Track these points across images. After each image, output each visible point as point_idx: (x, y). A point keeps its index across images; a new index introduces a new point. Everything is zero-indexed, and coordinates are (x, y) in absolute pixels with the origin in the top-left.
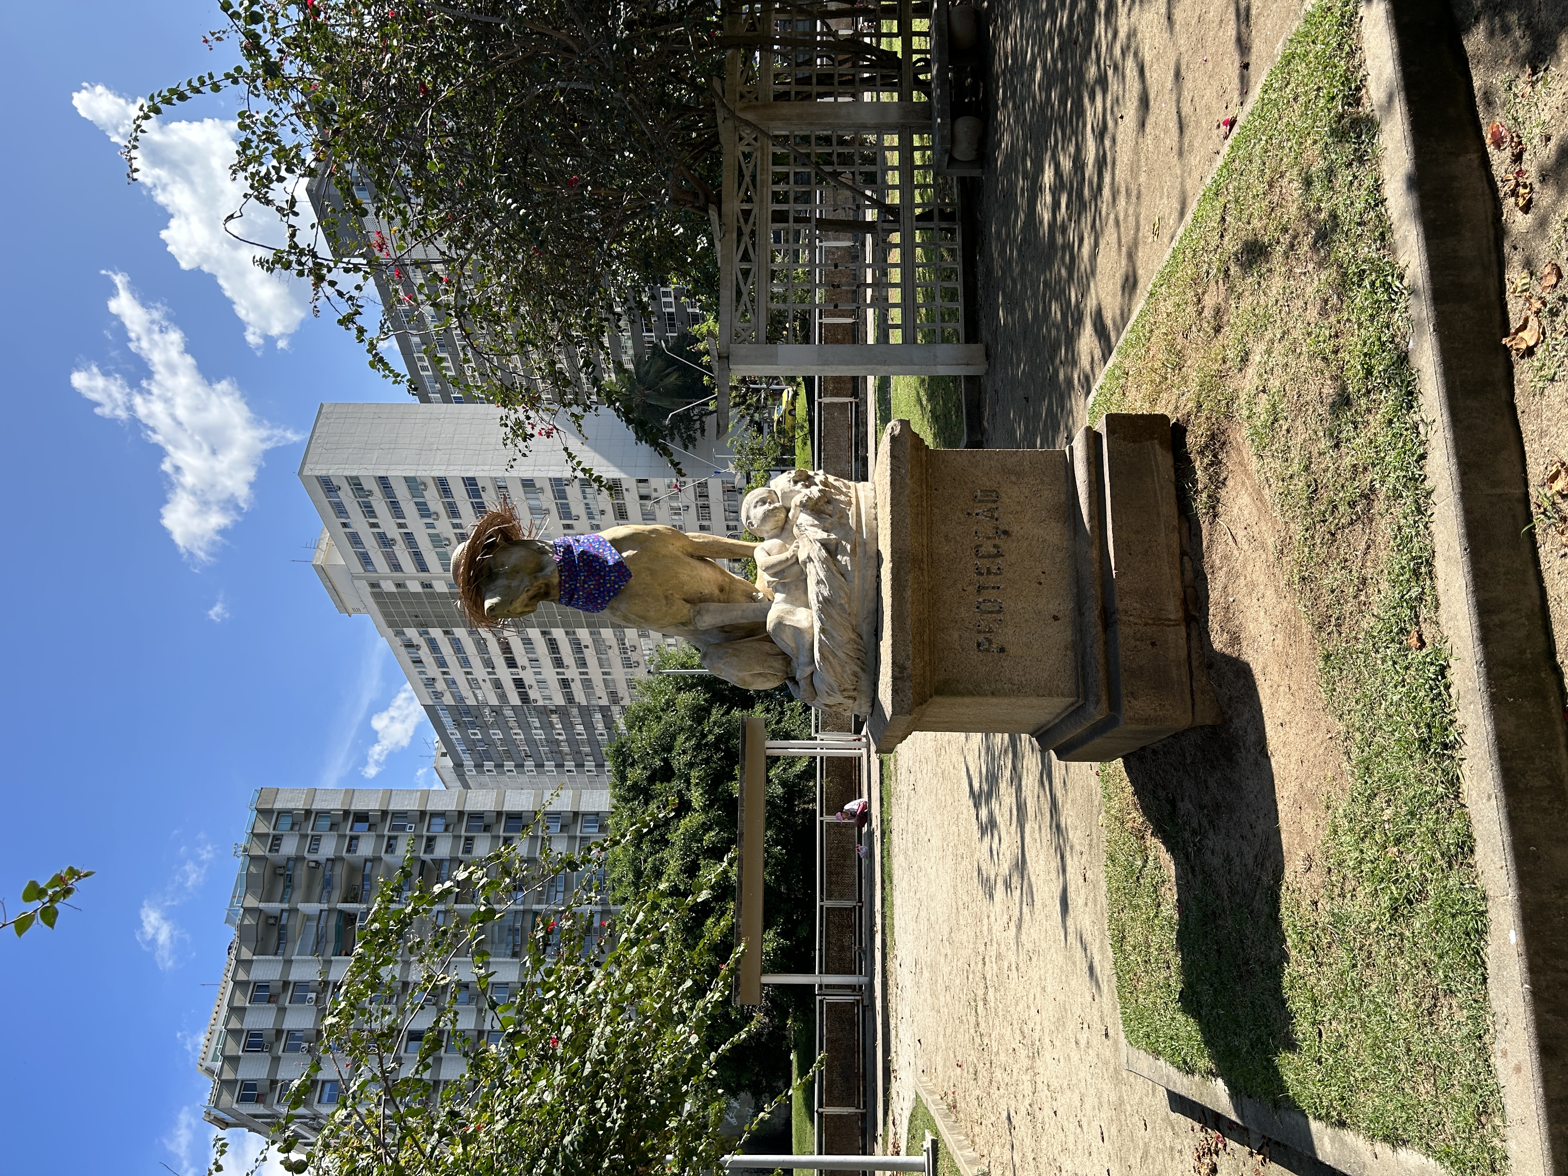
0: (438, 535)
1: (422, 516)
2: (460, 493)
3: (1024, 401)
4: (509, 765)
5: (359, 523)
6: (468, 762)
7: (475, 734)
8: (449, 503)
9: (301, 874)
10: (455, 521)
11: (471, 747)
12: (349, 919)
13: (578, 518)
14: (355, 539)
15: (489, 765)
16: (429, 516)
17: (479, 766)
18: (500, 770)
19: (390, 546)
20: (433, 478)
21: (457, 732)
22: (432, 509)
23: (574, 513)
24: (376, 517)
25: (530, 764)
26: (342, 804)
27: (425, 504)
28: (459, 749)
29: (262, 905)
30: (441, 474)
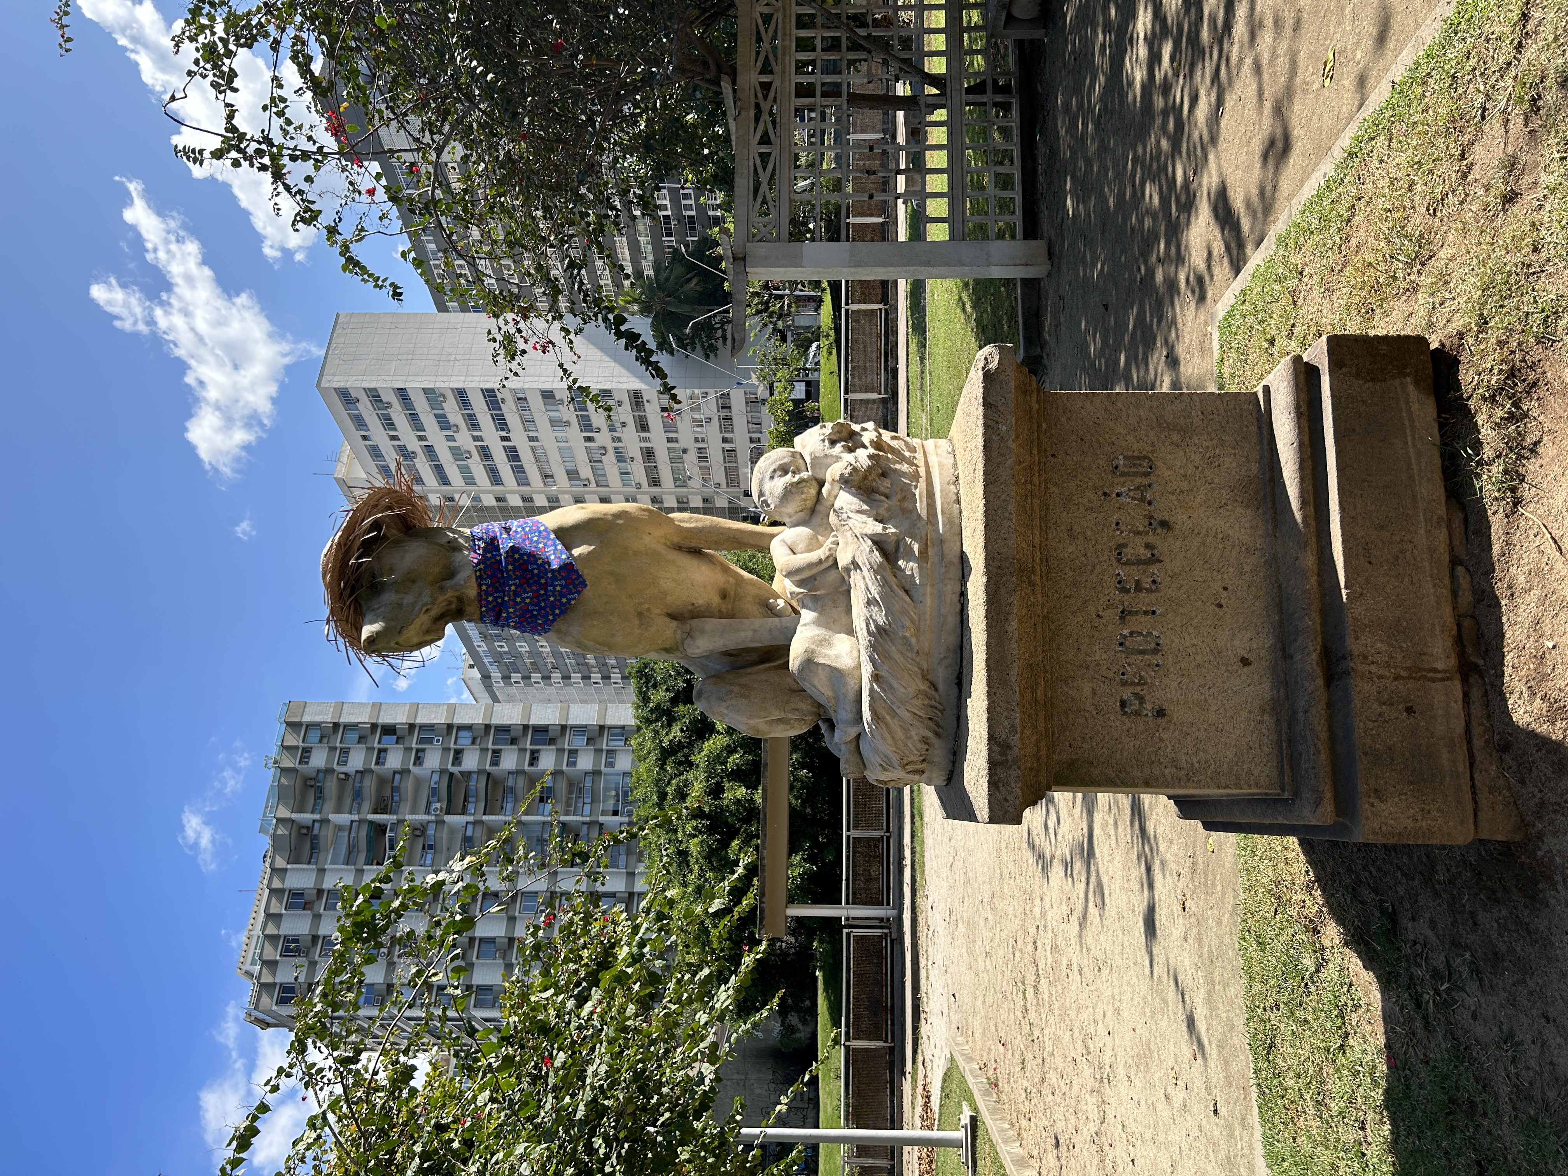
0: (458, 448)
1: (442, 429)
2: (479, 405)
3: (1102, 309)
4: (536, 676)
5: (379, 436)
6: (496, 675)
7: (502, 647)
8: (469, 415)
9: (331, 786)
10: (476, 433)
11: (498, 659)
12: (379, 829)
13: (599, 430)
14: (375, 452)
15: (516, 677)
16: (449, 428)
17: (506, 678)
18: (527, 681)
19: (411, 459)
20: (452, 389)
21: (483, 644)
22: (452, 422)
23: (595, 425)
24: (396, 430)
25: (556, 676)
26: (370, 718)
27: (444, 416)
28: (486, 661)
29: (294, 816)
30: (460, 385)
